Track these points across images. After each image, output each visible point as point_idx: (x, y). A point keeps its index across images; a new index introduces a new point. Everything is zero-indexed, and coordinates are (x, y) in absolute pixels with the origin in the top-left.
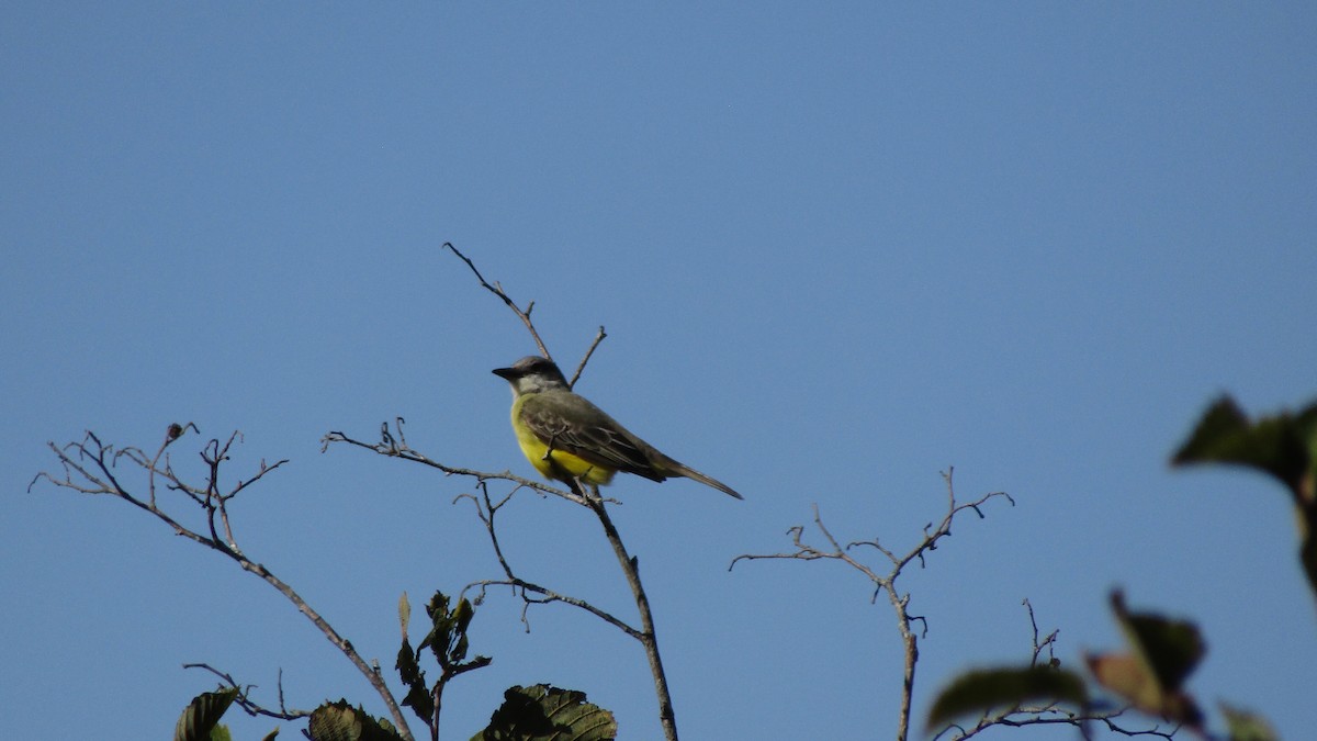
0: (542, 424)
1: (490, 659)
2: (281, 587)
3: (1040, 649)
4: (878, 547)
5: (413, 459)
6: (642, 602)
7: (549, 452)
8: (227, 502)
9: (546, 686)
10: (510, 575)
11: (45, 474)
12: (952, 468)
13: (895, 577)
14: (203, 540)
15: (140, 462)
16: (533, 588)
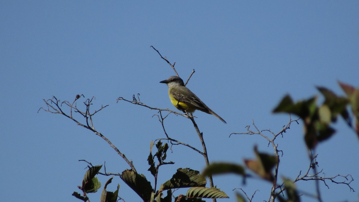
0: (176, 95)
2: (106, 139)
3: (313, 159)
4: (270, 131)
5: (142, 105)
6: (203, 145)
7: (178, 103)
8: (92, 116)
9: (189, 169)
10: (168, 137)
11: (42, 108)
13: (274, 139)
14: (85, 126)
15: (68, 105)
16: (174, 140)
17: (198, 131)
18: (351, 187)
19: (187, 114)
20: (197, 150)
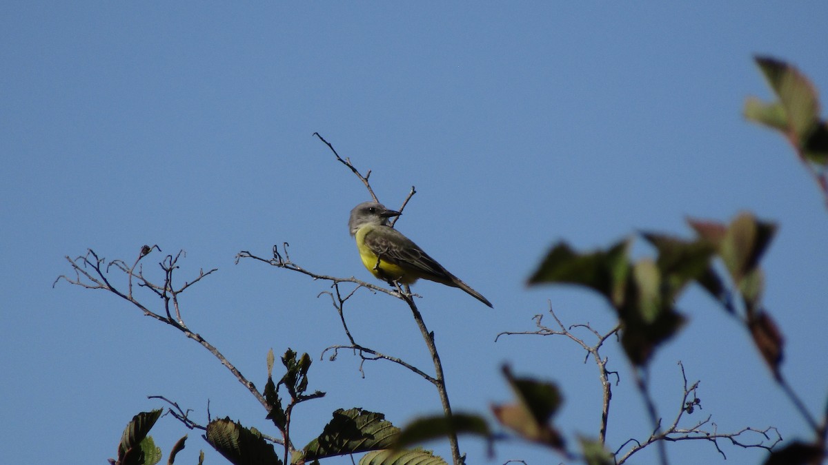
1: (324, 394)
2: (210, 348)
3: (688, 392)
4: (588, 327)
5: (293, 269)
6: (436, 360)
7: (378, 264)
8: (178, 295)
9: (360, 409)
10: (353, 343)
11: (64, 276)
13: (599, 346)
14: (162, 319)
15: (123, 269)
16: (367, 350)
17: (424, 328)
19: (397, 288)
20: (422, 374)
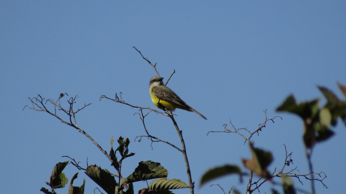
0: (158, 93)
1: (134, 154)
2: (88, 136)
3: (287, 157)
4: (246, 129)
5: (123, 103)
6: (183, 142)
7: (159, 101)
8: (75, 114)
9: (150, 161)
10: (148, 134)
11: (27, 106)
12: (266, 110)
13: (250, 137)
14: (68, 124)
15: (52, 103)
16: (154, 138)
17: (178, 128)
18: (324, 183)
19: (167, 112)
20: (176, 148)
